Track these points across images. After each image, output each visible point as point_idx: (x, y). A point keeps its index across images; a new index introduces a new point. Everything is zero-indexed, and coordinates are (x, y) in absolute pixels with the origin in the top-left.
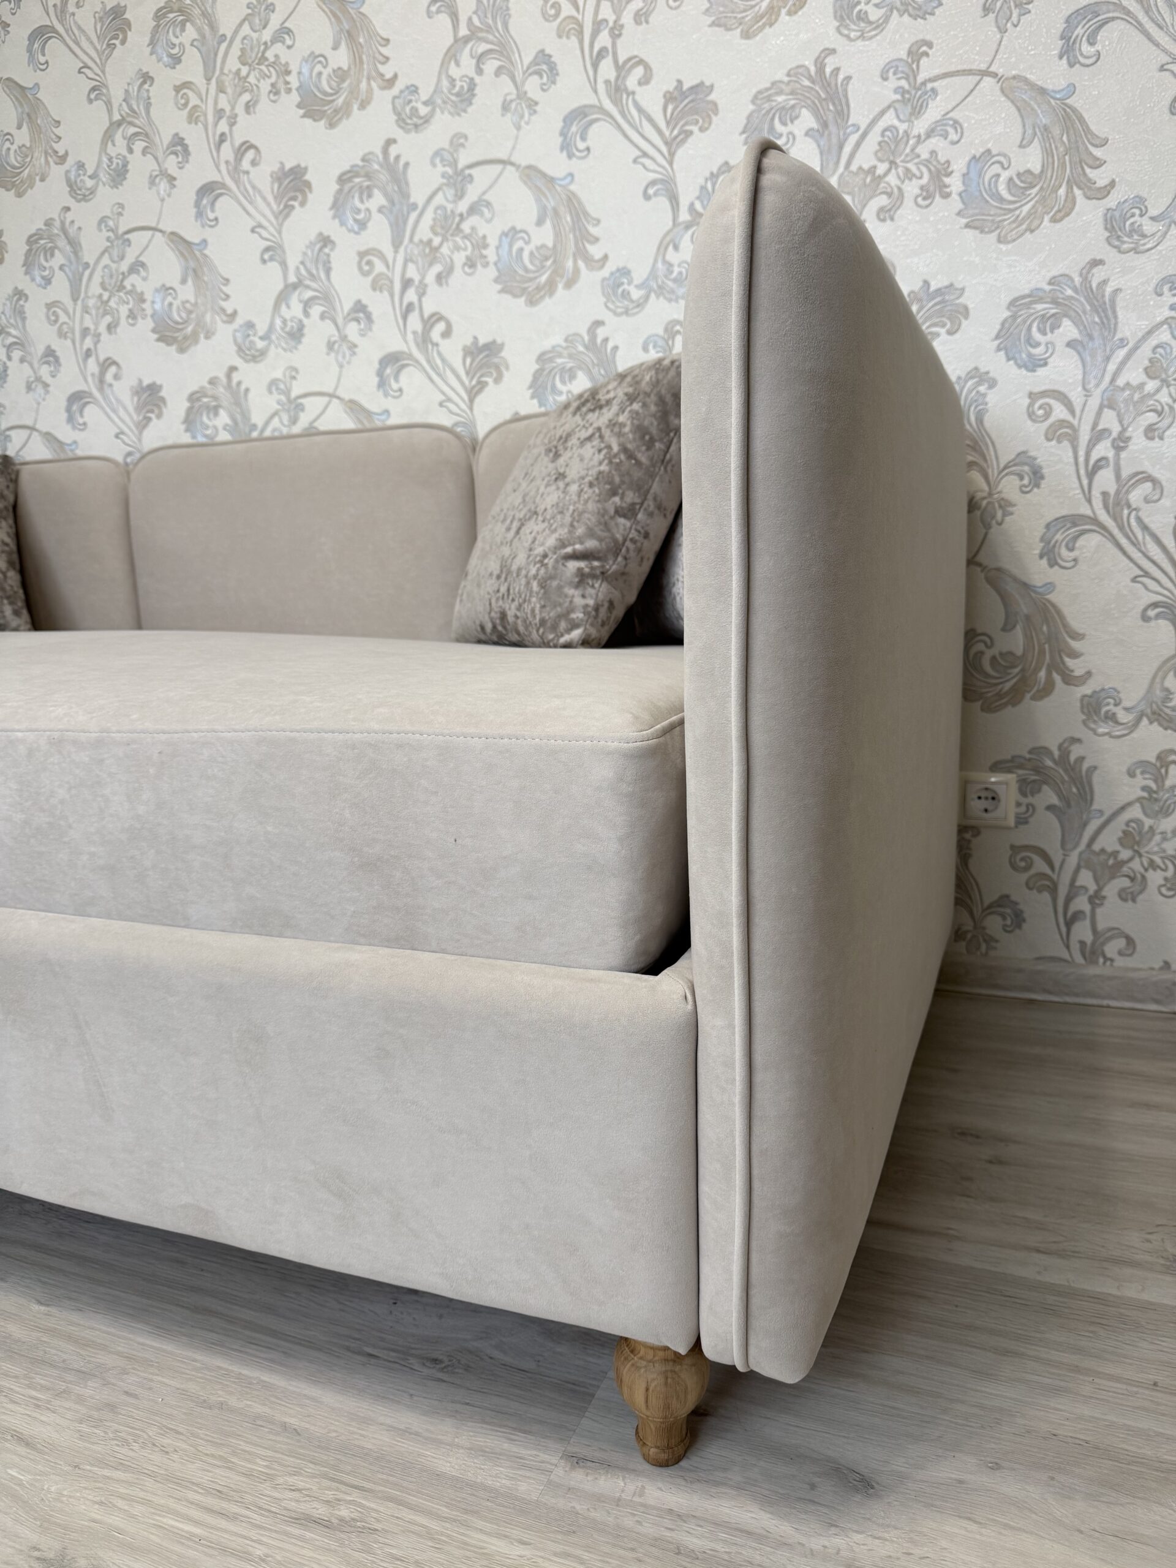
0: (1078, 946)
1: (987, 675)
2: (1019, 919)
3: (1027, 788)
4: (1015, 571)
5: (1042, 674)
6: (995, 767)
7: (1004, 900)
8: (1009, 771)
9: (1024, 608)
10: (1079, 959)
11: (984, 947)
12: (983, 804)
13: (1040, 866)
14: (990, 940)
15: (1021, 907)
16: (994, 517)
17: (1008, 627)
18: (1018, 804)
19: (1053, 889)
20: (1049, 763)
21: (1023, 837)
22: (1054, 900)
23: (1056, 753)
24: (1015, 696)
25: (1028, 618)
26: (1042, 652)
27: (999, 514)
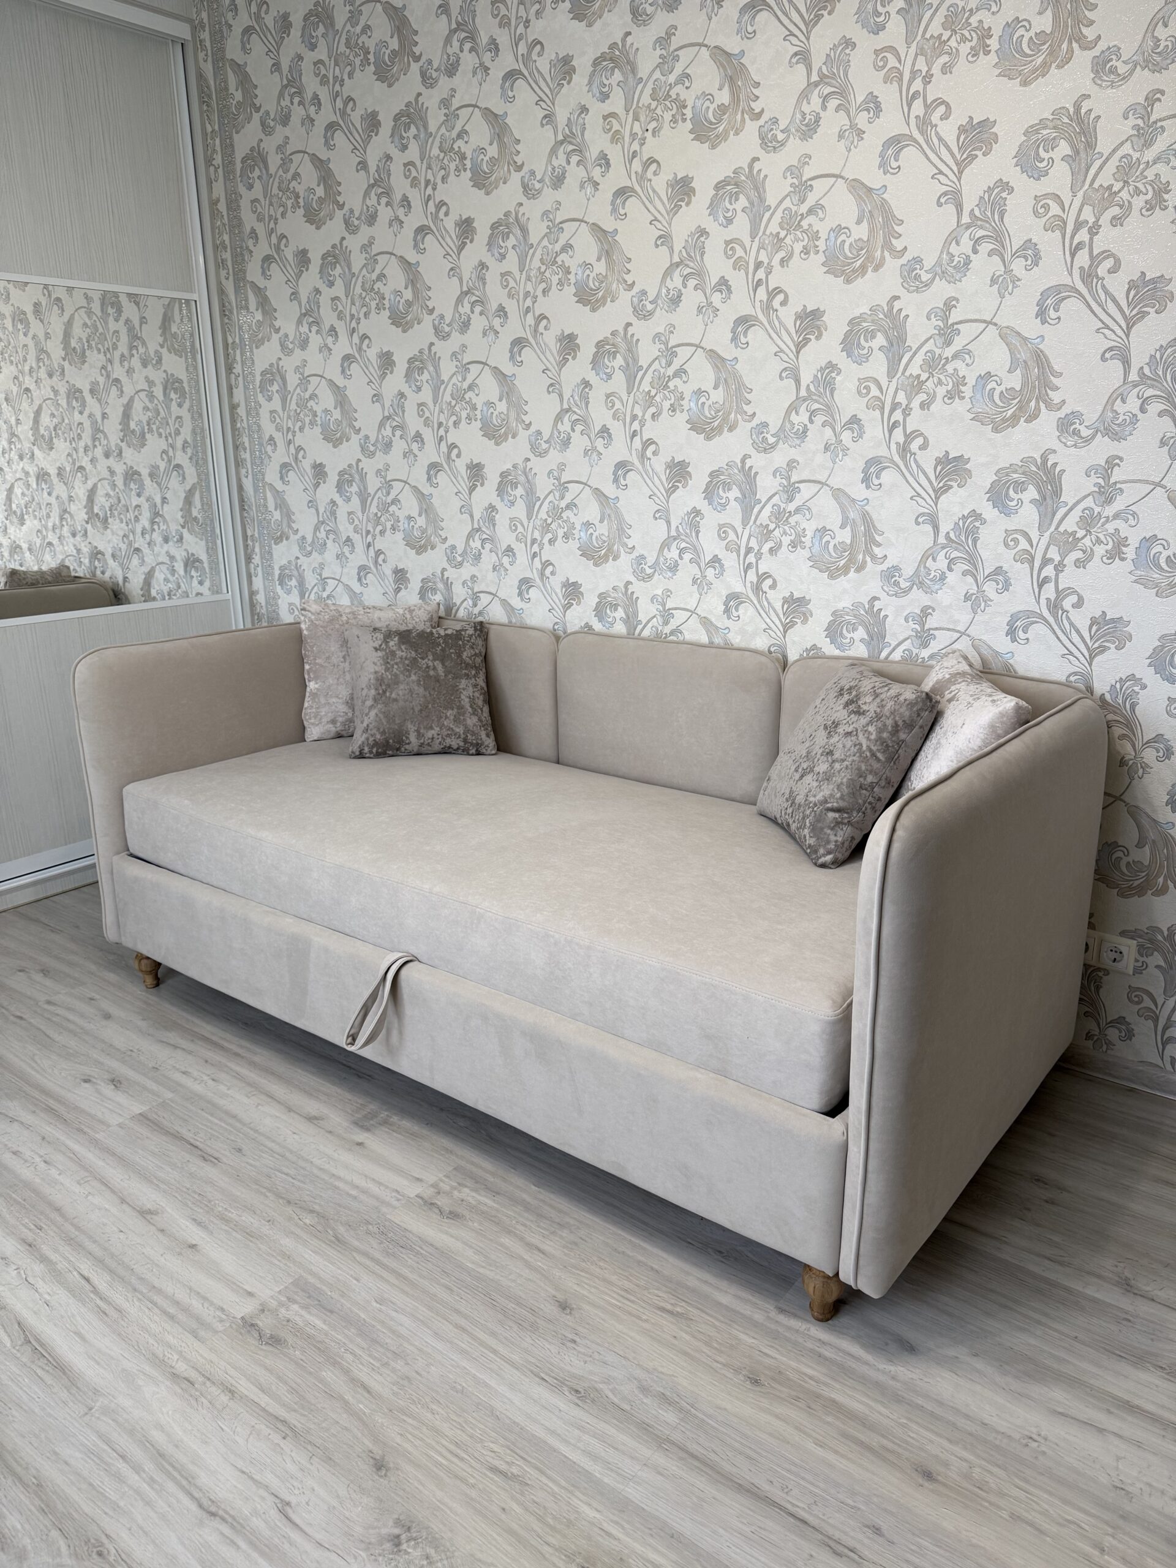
0: (1169, 1059)
1: (1123, 874)
2: (1130, 1035)
3: (1142, 950)
4: (1148, 811)
5: (1161, 880)
6: (1123, 934)
7: (1121, 1020)
8: (1132, 938)
9: (1152, 835)
10: (1169, 1067)
11: (1105, 1047)
12: (1113, 955)
13: (1147, 1002)
14: (1109, 1044)
15: (1132, 1026)
16: (1136, 772)
17: (1140, 845)
18: (1137, 961)
19: (1156, 1020)
20: (1160, 938)
21: (1137, 982)
22: (1156, 1027)
23: (1166, 933)
24: (1141, 891)
25: (1154, 841)
26: (1161, 866)
27: (1141, 771)
